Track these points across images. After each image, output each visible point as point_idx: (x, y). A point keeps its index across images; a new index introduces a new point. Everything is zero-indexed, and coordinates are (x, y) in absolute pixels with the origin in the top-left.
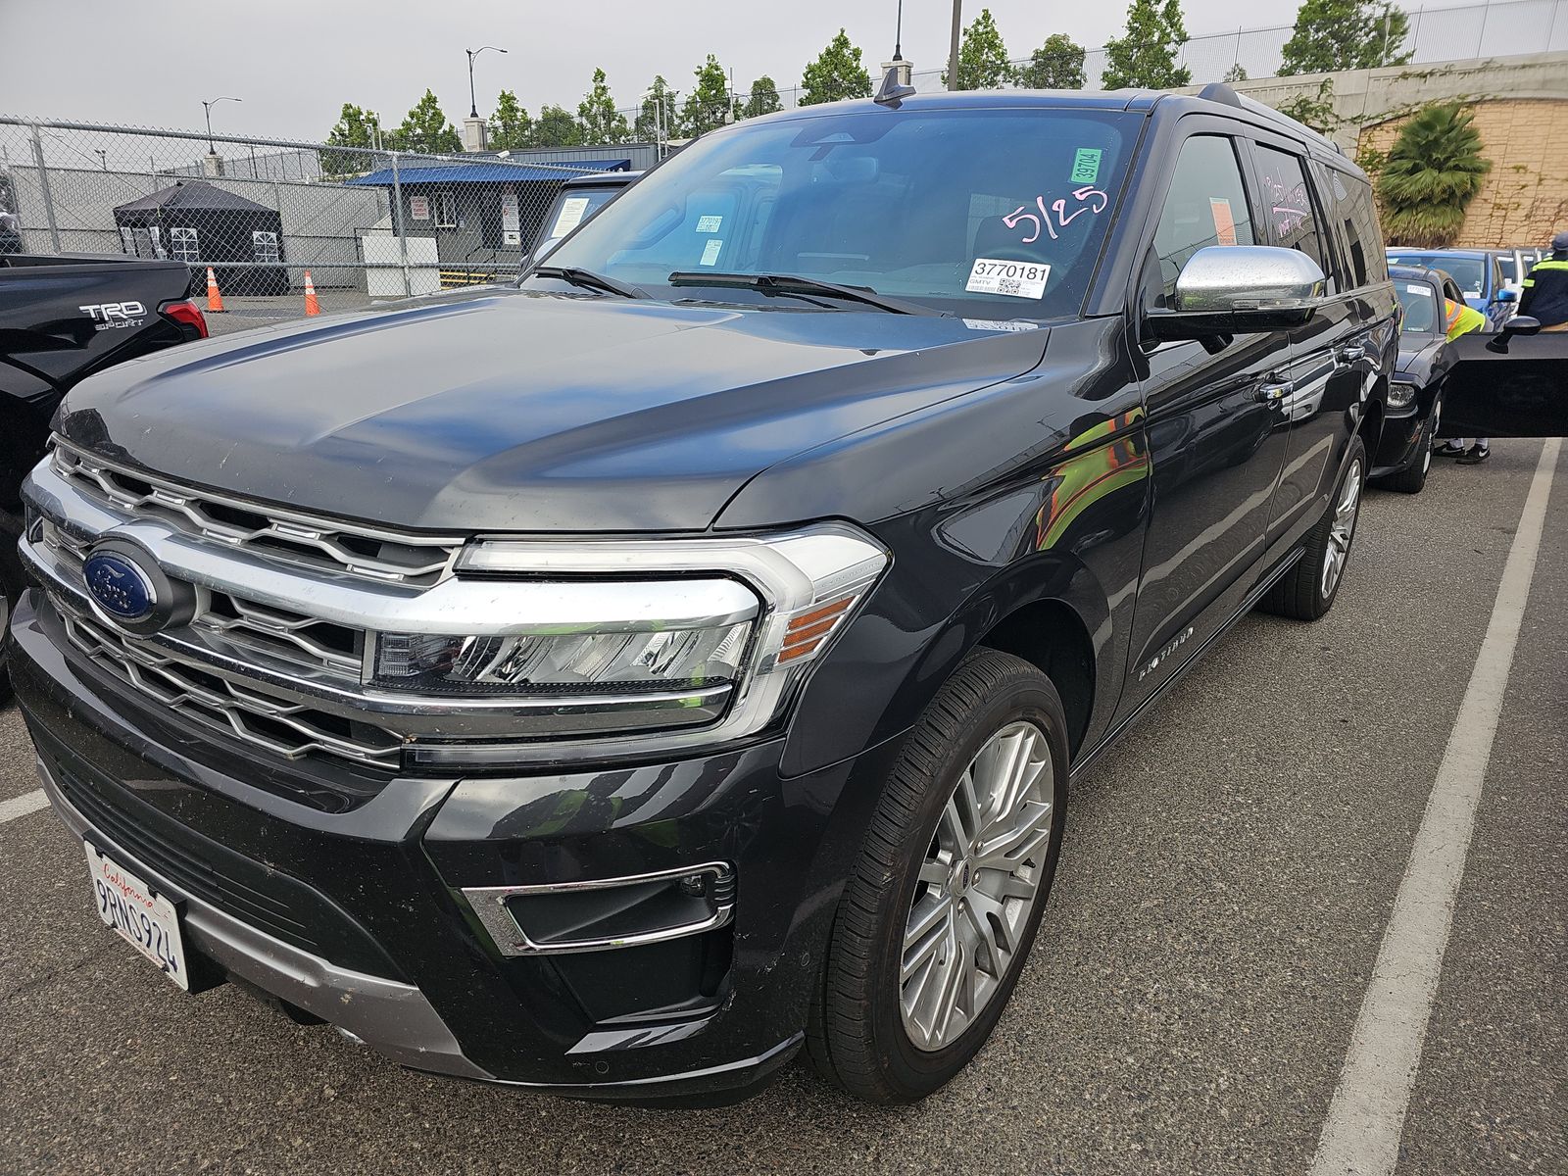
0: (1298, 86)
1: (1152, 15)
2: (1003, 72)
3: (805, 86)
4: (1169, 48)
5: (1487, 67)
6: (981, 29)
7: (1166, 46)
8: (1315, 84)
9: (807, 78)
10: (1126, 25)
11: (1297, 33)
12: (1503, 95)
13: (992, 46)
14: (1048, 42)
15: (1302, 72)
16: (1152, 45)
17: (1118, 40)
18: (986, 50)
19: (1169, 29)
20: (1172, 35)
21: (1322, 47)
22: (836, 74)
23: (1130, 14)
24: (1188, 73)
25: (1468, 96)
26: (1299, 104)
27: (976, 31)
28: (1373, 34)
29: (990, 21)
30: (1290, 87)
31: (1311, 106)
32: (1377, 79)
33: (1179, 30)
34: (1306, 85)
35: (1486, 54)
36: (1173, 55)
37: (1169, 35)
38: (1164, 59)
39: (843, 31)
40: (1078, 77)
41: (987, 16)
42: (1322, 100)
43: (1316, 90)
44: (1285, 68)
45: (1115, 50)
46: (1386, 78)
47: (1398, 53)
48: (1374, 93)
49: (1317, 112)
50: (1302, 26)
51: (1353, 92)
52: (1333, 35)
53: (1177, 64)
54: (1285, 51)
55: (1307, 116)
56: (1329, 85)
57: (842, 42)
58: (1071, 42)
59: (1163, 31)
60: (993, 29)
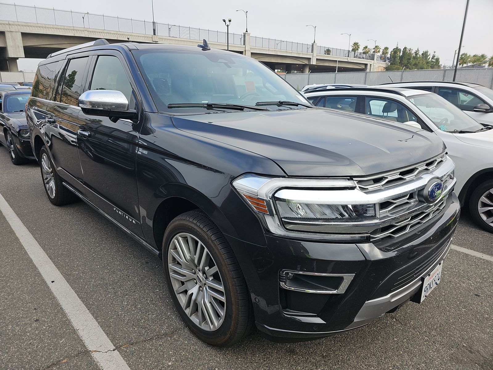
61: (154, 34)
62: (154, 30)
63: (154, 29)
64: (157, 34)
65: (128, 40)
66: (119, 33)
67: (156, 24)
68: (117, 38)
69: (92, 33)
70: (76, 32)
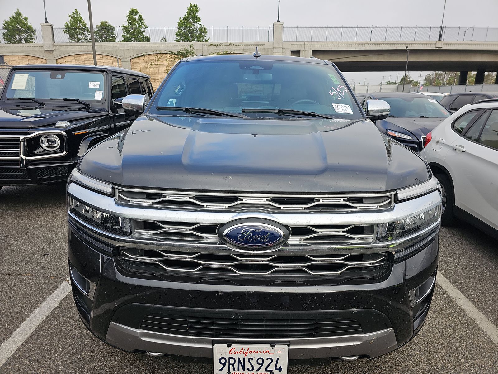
0: (184, 45)
1: (135, 19)
2: (86, 31)
3: (5, 28)
4: (142, 30)
5: (230, 44)
6: (75, 15)
7: (141, 29)
8: (189, 45)
9: (5, 25)
10: (127, 21)
11: (179, 30)
12: (235, 52)
13: (81, 22)
14: (101, 23)
15: (182, 41)
16: (136, 28)
17: (125, 25)
18: (79, 23)
19: (141, 24)
20: (142, 26)
21: (186, 34)
22: (18, 25)
23: (127, 18)
24: (149, 38)
25: (227, 52)
26: (185, 50)
27: (74, 16)
28: (199, 32)
29: (78, 14)
30: (182, 45)
31: (189, 51)
32: (204, 45)
33: (144, 24)
34: (186, 45)
35: (229, 41)
36: (144, 32)
37: (141, 25)
38: (141, 33)
39: (18, 10)
40: (114, 36)
41: (77, 12)
42: (191, 50)
43: (189, 47)
44: (177, 39)
45: (125, 29)
46: (207, 45)
47: (206, 38)
48: (204, 49)
49: (190, 53)
50: (180, 28)
51: (199, 48)
52: (189, 31)
53: (146, 35)
54: (176, 34)
55: (188, 54)
56: (192, 46)
57: (19, 14)
58: (109, 24)
59: (139, 24)
60: (80, 16)
61: (440, 39)
62: (440, 36)
63: (441, 34)
64: (442, 39)
65: (406, 49)
66: (399, 42)
67: (444, 29)
68: (396, 48)
69: (372, 45)
70: (357, 45)
